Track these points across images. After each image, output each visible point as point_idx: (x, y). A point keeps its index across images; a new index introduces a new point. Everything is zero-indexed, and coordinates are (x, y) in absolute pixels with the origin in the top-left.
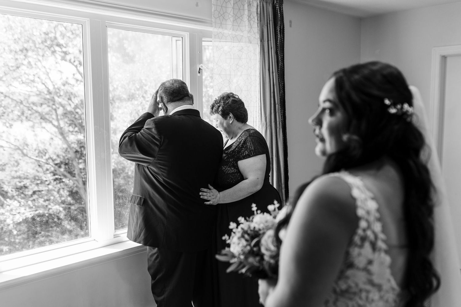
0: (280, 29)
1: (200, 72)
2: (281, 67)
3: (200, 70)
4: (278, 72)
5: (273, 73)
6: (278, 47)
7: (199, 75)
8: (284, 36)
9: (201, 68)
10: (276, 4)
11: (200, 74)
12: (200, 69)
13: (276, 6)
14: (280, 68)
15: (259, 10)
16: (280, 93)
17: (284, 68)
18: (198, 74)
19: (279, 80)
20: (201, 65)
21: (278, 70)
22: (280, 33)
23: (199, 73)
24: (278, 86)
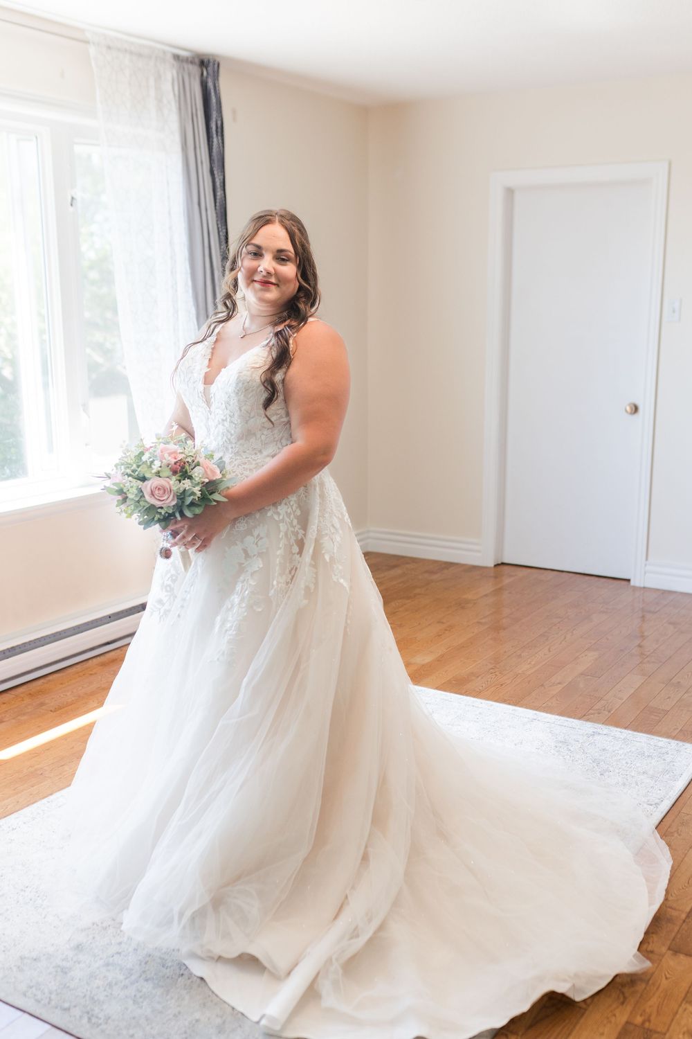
0: (217, 127)
1: (73, 204)
2: (220, 198)
3: (74, 201)
4: (216, 209)
5: (207, 210)
6: (214, 160)
7: (71, 209)
8: (223, 140)
9: (75, 196)
10: (207, 77)
11: (73, 208)
12: (73, 198)
13: (206, 83)
14: (220, 202)
15: (176, 88)
16: (220, 249)
17: (225, 200)
19: (218, 225)
20: (75, 190)
21: (215, 206)
22: (217, 135)
23: (72, 205)
24: (217, 235)
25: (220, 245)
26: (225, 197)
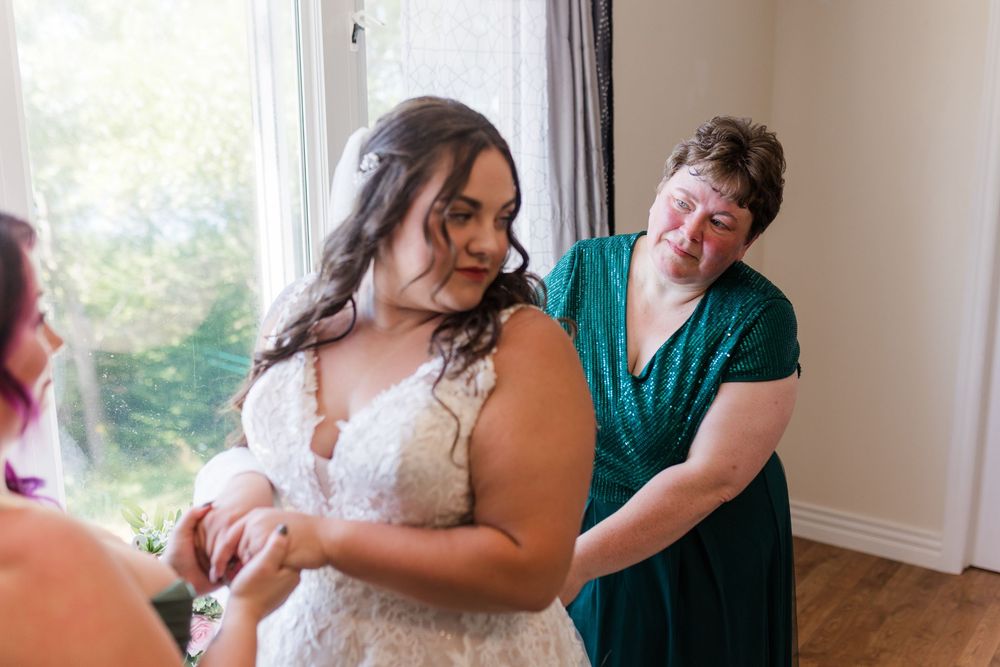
1: (357, 38)
2: (603, 29)
3: (359, 32)
4: (596, 47)
5: (582, 49)
7: (353, 47)
9: (360, 24)
11: (356, 45)
12: (356, 28)
14: (603, 35)
17: (611, 32)
18: (352, 45)
19: (598, 72)
20: (361, 13)
21: (596, 41)
23: (354, 41)
24: (596, 89)
25: (601, 108)
26: (611, 26)
